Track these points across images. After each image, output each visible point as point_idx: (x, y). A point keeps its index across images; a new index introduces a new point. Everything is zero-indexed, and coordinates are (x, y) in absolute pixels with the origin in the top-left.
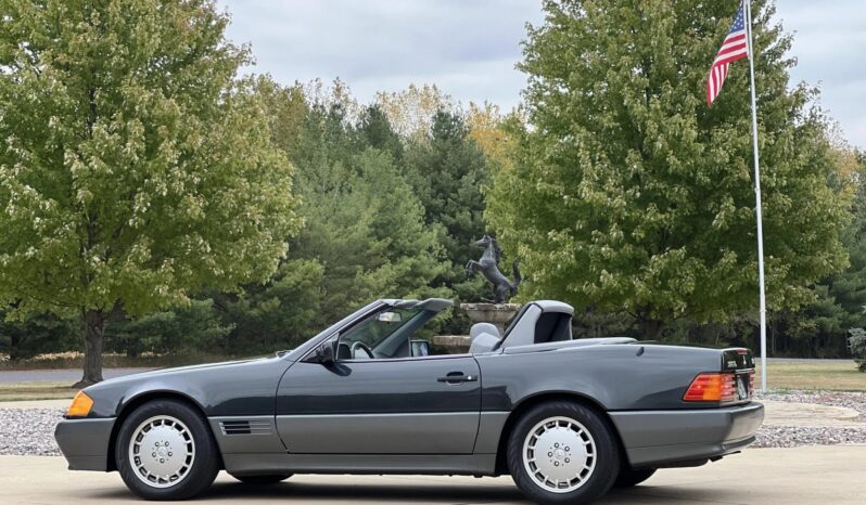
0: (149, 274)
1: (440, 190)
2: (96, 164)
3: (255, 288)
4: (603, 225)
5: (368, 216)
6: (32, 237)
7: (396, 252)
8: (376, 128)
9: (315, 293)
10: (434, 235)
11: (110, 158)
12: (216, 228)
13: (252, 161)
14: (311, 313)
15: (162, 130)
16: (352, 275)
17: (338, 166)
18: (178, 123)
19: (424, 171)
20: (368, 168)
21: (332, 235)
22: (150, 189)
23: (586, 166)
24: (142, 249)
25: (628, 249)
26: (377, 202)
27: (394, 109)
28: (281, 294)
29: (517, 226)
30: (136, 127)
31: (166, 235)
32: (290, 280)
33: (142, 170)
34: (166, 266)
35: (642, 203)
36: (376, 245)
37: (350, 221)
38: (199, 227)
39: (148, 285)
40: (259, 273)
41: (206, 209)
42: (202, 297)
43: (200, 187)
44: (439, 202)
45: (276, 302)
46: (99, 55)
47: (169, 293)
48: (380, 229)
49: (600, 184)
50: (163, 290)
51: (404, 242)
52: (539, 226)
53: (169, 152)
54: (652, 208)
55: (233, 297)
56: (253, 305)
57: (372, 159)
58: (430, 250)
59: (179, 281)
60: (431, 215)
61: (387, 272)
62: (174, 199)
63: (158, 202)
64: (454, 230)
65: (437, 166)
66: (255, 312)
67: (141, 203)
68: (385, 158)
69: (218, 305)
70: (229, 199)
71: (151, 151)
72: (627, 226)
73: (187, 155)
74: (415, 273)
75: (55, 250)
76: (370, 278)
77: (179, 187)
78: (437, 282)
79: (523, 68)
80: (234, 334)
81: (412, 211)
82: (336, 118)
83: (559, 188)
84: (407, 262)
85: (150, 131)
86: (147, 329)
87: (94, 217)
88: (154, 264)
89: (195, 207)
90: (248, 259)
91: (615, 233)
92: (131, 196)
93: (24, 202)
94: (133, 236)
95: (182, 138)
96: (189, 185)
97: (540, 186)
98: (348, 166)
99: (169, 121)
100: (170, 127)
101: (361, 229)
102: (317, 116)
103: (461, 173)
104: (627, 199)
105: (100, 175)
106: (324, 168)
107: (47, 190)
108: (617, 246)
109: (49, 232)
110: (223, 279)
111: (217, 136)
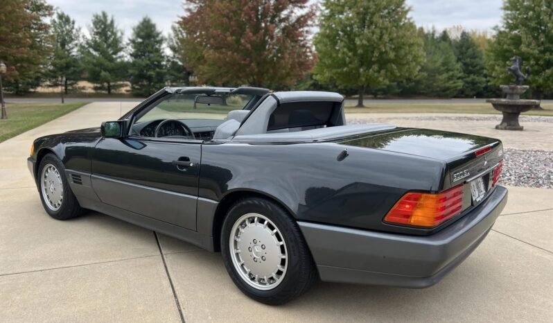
0: (376, 75)
1: (462, 53)
2: (365, 42)
3: (409, 80)
4: (528, 59)
5: (441, 60)
6: (345, 65)
7: (448, 70)
8: (445, 36)
9: (424, 81)
10: (459, 65)
11: (369, 40)
12: (398, 61)
13: (412, 41)
14: (423, 87)
15: (384, 31)
16: (434, 76)
17: (433, 47)
18: (389, 30)
19: (457, 48)
20: (442, 47)
21: (431, 66)
22: (379, 49)
23: (524, 40)
24: (376, 67)
25: (536, 67)
26: (444, 57)
27: (450, 31)
28: (415, 81)
29: (495, 60)
30: (378, 31)
31: (383, 63)
32: (418, 78)
33: (377, 44)
34: (383, 72)
35: (543, 52)
36: (442, 68)
37: (435, 62)
38: (393, 62)
39: (377, 78)
40: (410, 75)
41: (396, 56)
42: (394, 81)
43: (394, 49)
44: (461, 57)
45: (413, 83)
46: (367, 9)
47: (383, 81)
48: (444, 64)
49: (529, 45)
50: (381, 79)
51: (450, 67)
52: (503, 60)
53: (386, 38)
54: (548, 54)
55: (402, 82)
56: (407, 84)
57: (443, 45)
58: (458, 70)
59: (386, 76)
60: (459, 60)
61: (445, 75)
62: (386, 52)
63: (381, 53)
64: (465, 64)
65: (461, 47)
66: (408, 86)
67: (376, 54)
68: (446, 44)
69: (398, 84)
70: (402, 52)
71: (381, 37)
72: (537, 60)
73: (391, 40)
74: (453, 76)
75: (352, 69)
76: (440, 77)
77: (388, 49)
78: (459, 78)
79: (502, 9)
80: (401, 92)
81: (454, 58)
82: (433, 34)
83: (512, 47)
84: (451, 73)
85: (381, 32)
86: (379, 90)
87: (362, 58)
88: (379, 71)
89: (392, 55)
90: (407, 71)
91: (532, 62)
92: (373, 52)
93: (343, 53)
94: (374, 63)
95: (390, 34)
96: (391, 48)
97: (505, 47)
98: (436, 47)
99: (386, 28)
100: (387, 31)
101: (438, 64)
102: (428, 34)
103: (468, 48)
104: (538, 50)
105: (366, 46)
106: (429, 48)
107: (350, 50)
108: (532, 66)
109: (350, 63)
110: (400, 76)
111: (401, 33)
